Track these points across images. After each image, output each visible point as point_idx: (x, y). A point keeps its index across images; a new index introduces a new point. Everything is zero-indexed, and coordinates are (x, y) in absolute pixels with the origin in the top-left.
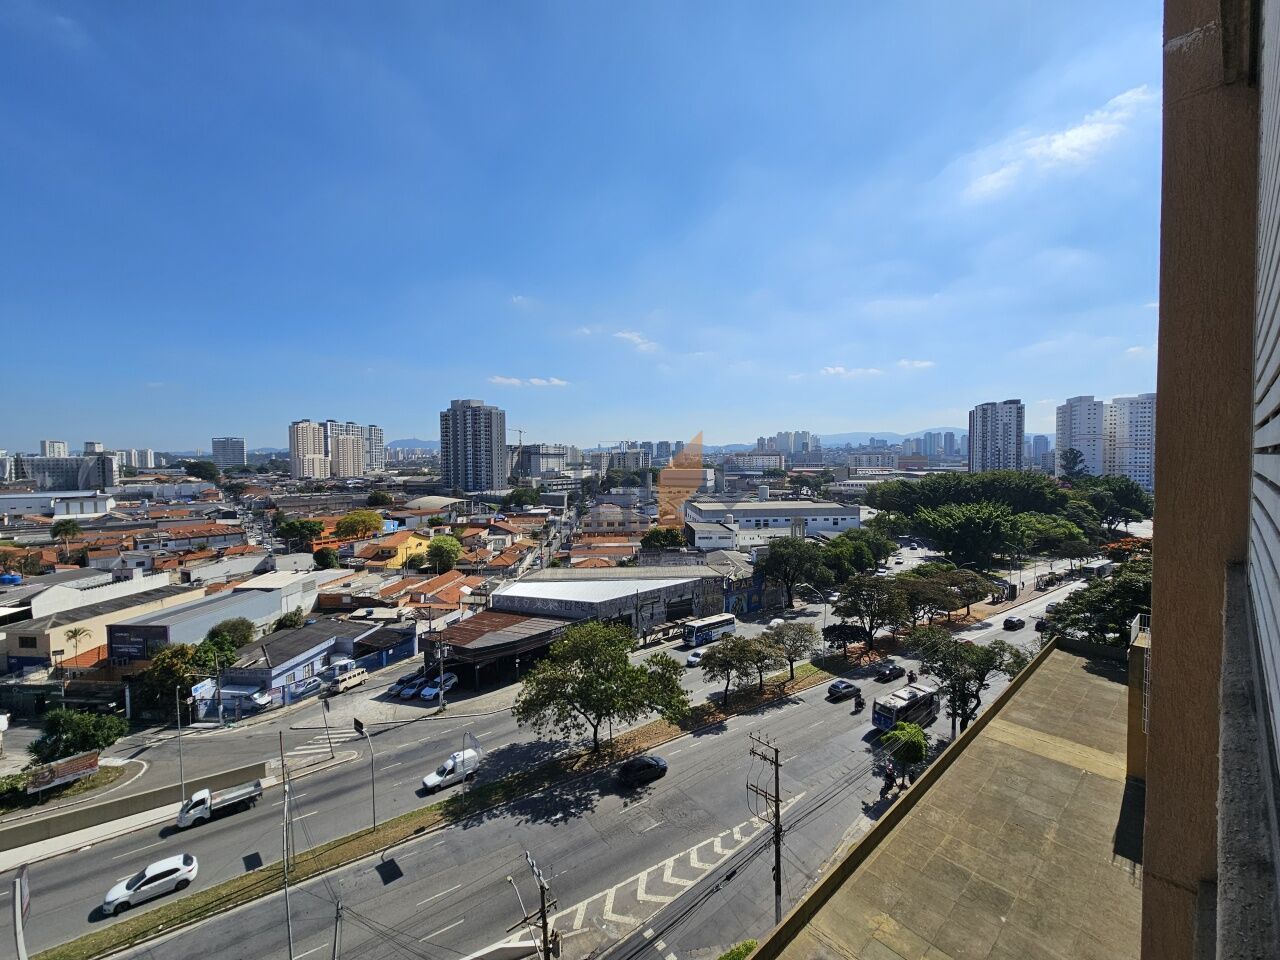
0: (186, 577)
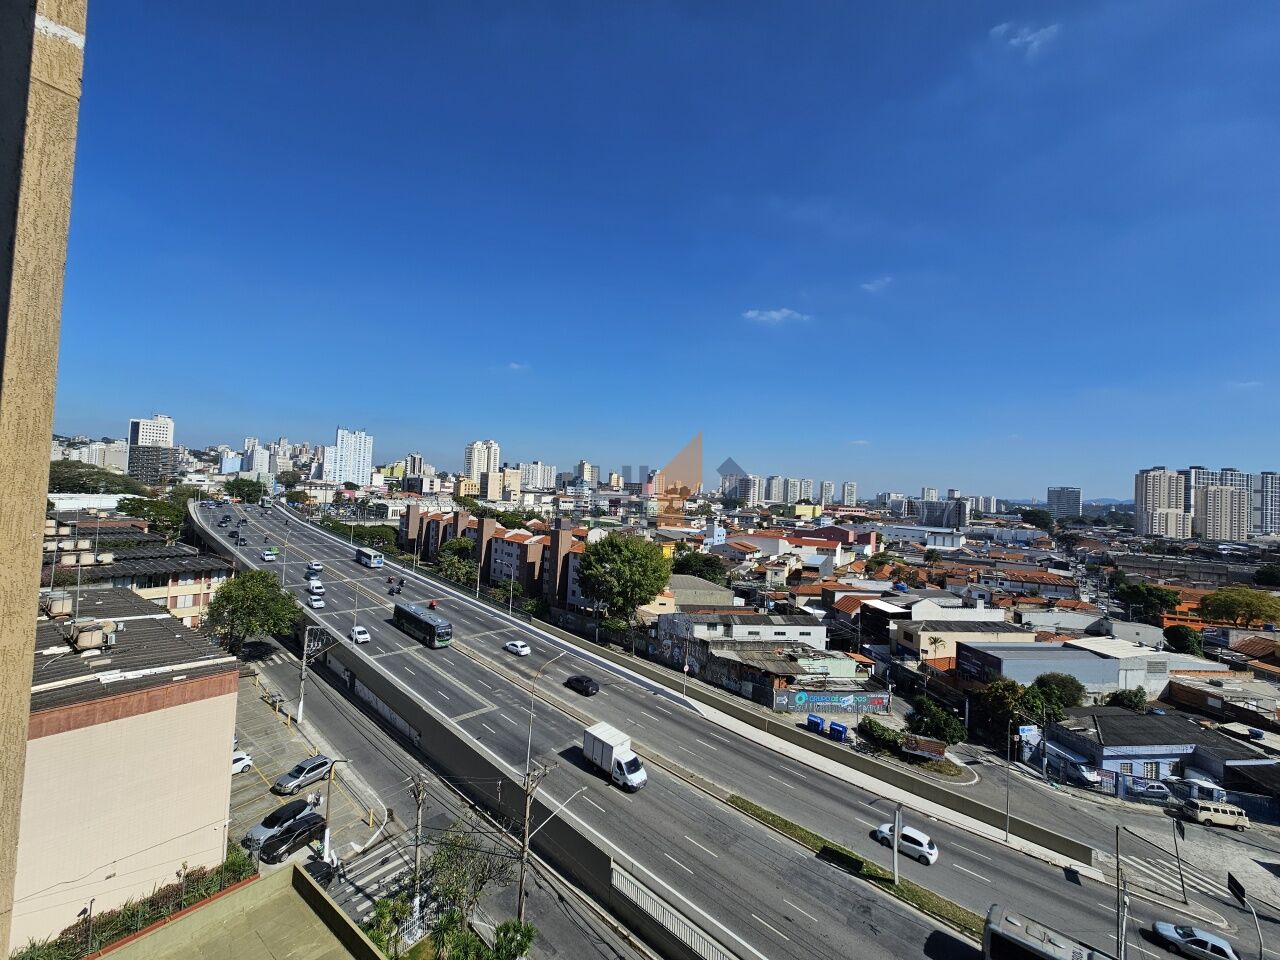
0: (1018, 617)
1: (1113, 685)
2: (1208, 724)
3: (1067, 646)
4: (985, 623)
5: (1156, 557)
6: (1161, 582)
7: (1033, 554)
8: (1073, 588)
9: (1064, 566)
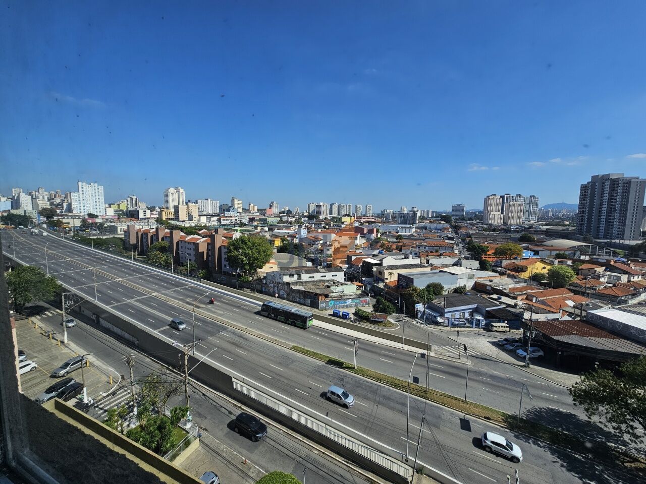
0: (428, 261)
1: (455, 285)
2: (485, 296)
3: (441, 271)
4: (412, 265)
5: (486, 233)
6: (486, 243)
7: (441, 234)
8: (452, 248)
9: (451, 239)
